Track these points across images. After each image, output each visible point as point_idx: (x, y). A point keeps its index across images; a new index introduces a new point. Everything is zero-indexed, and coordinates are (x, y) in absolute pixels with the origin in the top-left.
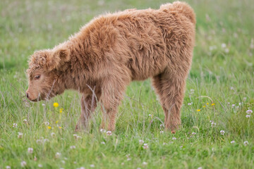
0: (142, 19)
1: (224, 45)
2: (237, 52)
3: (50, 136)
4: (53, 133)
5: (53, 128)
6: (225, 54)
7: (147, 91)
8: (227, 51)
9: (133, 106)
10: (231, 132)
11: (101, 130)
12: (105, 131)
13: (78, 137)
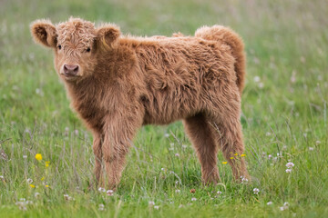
0: (171, 52)
1: (257, 79)
2: (274, 88)
3: (34, 197)
4: (37, 194)
5: (37, 187)
6: (258, 89)
7: (158, 138)
8: (261, 85)
9: (141, 157)
10: (267, 191)
11: (100, 189)
12: (104, 191)
13: (69, 198)
